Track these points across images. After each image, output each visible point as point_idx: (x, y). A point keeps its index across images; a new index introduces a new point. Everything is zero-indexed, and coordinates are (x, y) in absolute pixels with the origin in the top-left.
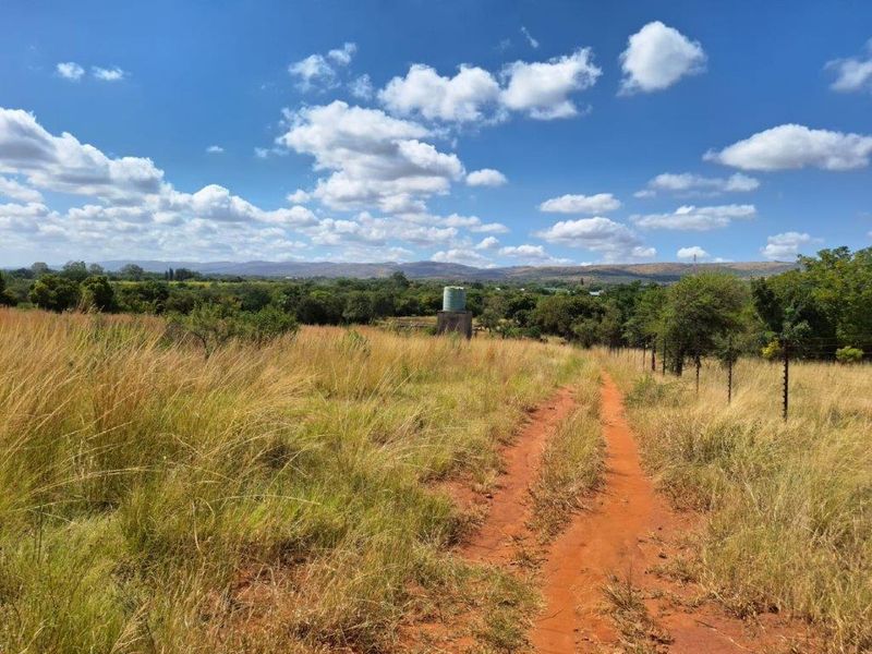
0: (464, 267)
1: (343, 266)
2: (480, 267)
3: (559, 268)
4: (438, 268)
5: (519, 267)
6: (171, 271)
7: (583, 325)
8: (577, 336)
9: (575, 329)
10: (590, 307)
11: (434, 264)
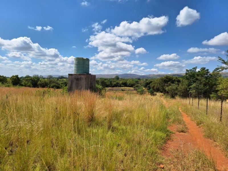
0: (136, 75)
1: (104, 75)
2: (140, 75)
3: (162, 75)
4: (129, 75)
5: (151, 75)
6: (59, 77)
7: (170, 87)
8: (168, 92)
9: (167, 89)
10: (173, 79)
11: (128, 74)
